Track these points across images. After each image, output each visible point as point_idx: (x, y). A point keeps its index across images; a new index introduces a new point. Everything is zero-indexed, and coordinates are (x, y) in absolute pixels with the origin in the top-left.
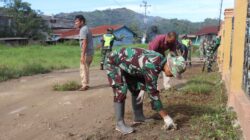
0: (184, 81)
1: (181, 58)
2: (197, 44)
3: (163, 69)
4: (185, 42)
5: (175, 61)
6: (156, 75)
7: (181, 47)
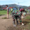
0: (26, 17)
1: (25, 13)
2: (28, 10)
3: (22, 15)
4: (26, 10)
5: (24, 13)
6: (21, 16)
7: (25, 11)
